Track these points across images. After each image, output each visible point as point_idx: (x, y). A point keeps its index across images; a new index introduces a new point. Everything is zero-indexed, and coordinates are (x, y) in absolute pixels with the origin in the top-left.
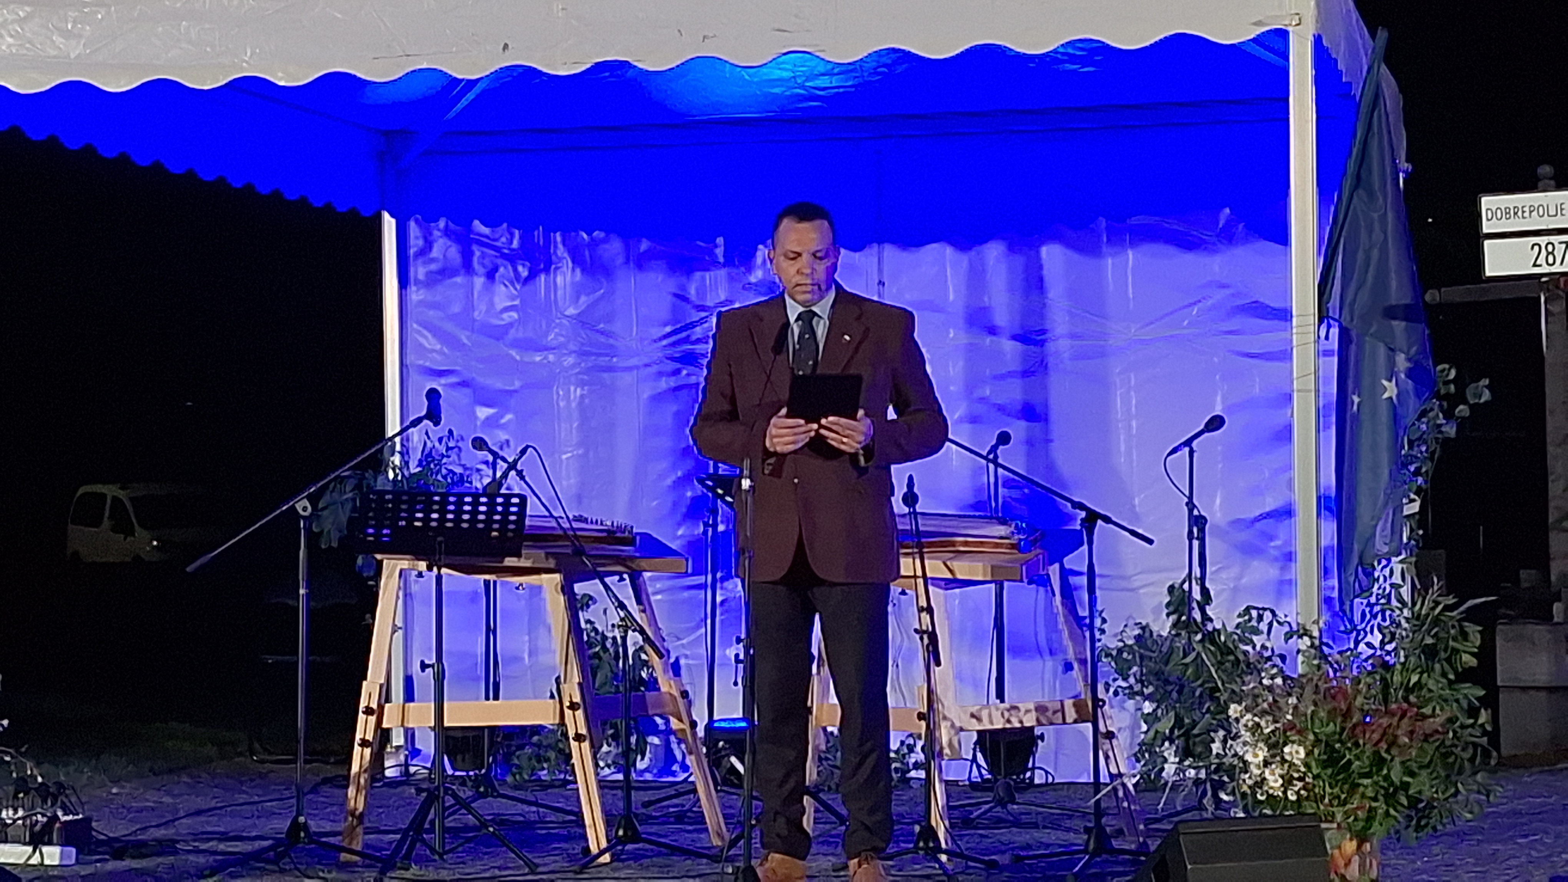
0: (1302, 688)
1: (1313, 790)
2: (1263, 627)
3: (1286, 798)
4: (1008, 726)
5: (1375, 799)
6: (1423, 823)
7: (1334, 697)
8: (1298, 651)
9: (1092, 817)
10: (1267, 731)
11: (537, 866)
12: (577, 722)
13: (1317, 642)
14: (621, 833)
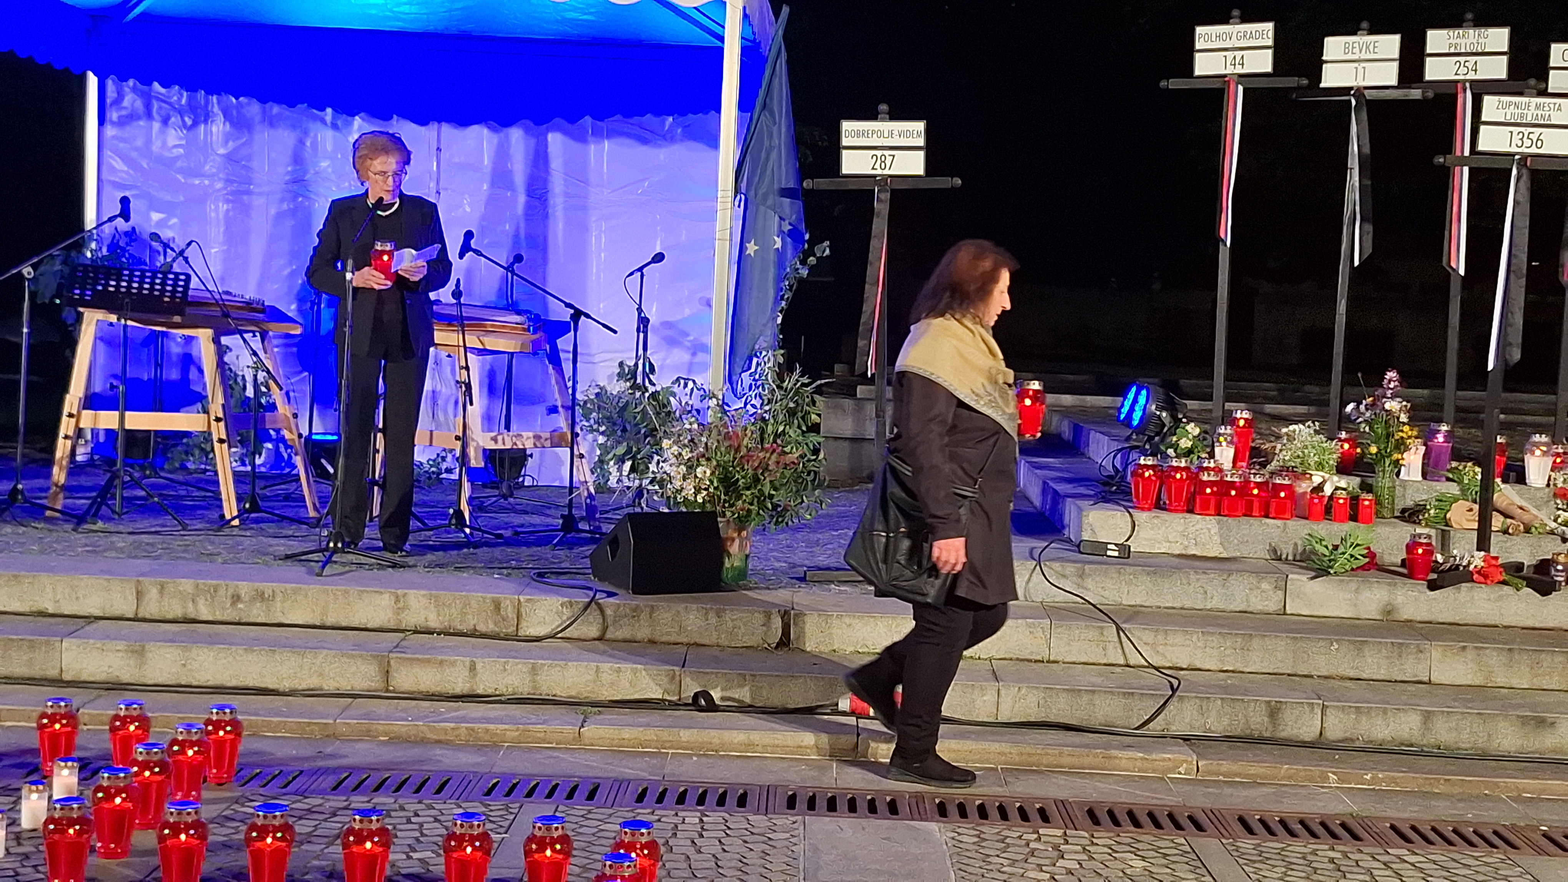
0: (711, 432)
1: (713, 496)
2: (688, 390)
3: (696, 501)
4: (515, 447)
5: (751, 504)
6: (780, 520)
7: (730, 438)
8: (708, 408)
9: (567, 509)
10: (686, 458)
11: (187, 525)
12: (219, 431)
13: (720, 402)
14: (247, 506)
